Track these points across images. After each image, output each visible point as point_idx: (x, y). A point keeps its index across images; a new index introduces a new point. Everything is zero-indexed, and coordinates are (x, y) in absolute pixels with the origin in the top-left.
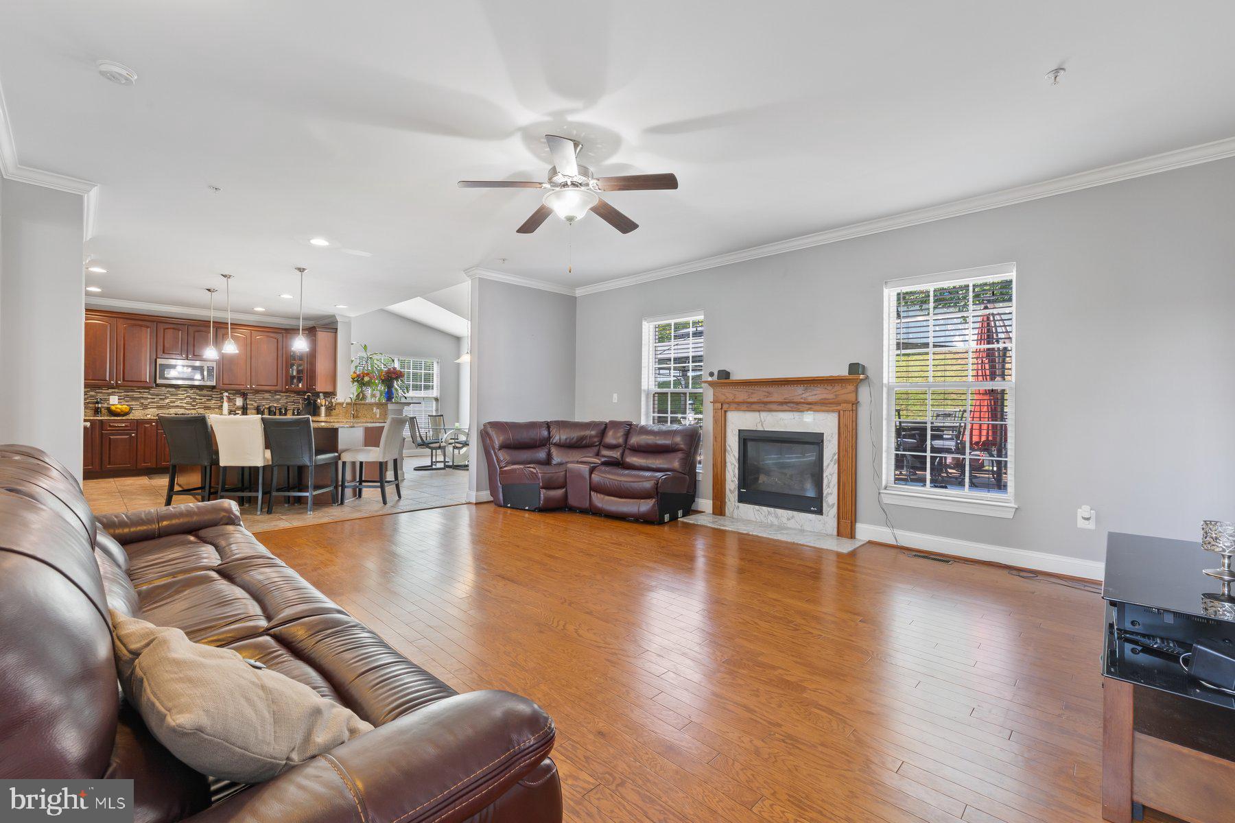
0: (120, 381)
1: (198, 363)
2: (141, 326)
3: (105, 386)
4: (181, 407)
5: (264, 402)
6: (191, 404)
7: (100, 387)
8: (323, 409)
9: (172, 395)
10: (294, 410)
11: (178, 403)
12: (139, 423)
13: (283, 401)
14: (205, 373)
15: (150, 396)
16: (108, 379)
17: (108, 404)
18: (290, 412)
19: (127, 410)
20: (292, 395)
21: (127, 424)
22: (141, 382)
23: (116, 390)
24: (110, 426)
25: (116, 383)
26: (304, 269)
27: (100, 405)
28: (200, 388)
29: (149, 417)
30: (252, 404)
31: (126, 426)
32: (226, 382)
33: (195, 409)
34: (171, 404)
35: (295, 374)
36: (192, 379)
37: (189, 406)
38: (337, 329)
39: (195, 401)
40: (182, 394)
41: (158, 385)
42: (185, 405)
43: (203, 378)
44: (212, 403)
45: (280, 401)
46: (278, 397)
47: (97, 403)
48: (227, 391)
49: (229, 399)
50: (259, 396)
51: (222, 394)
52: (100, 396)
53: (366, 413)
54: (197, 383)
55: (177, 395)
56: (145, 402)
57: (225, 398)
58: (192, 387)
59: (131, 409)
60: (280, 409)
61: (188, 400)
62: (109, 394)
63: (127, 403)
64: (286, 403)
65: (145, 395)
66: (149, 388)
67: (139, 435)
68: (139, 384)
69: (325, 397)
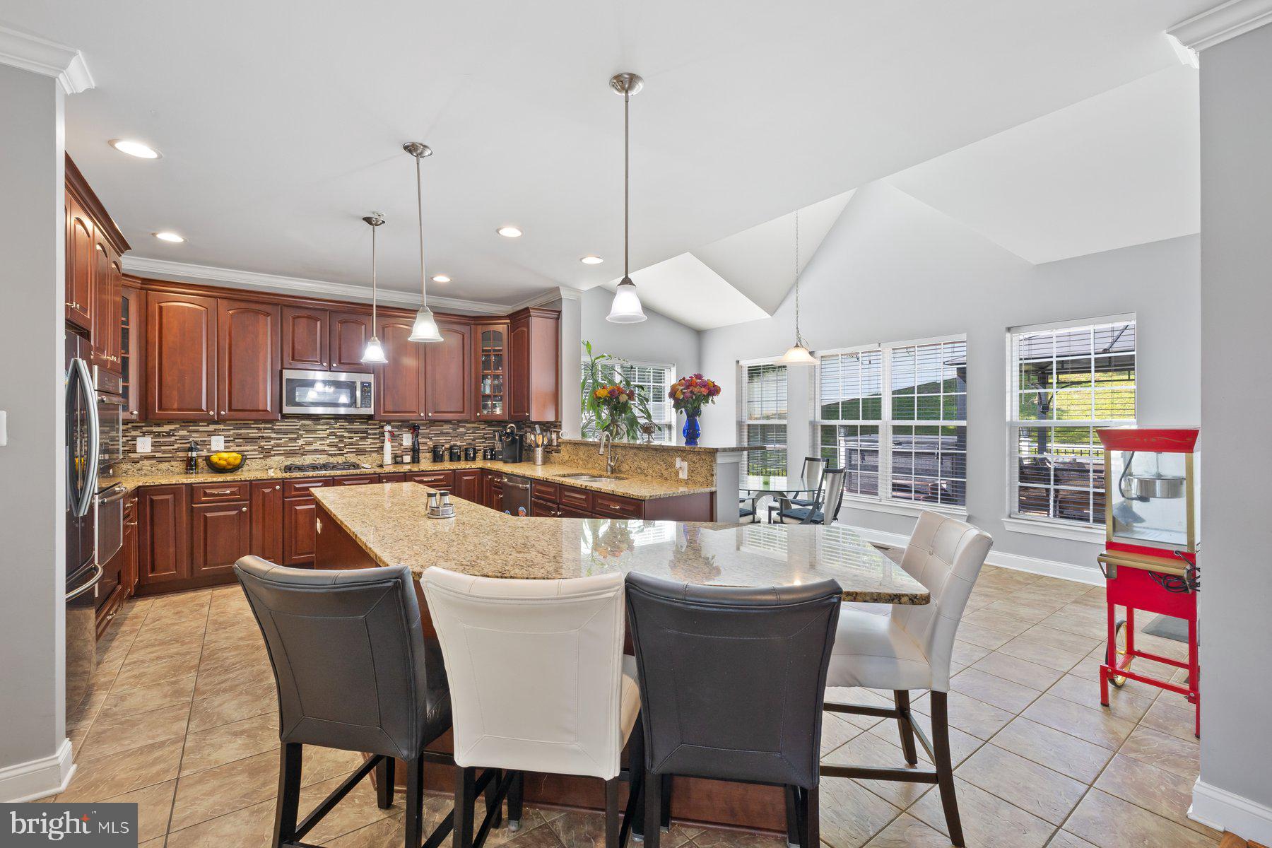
0: (225, 411)
1: (343, 377)
2: (257, 312)
3: (203, 421)
4: (323, 452)
5: (442, 440)
6: (336, 446)
7: (195, 422)
8: (539, 451)
9: (308, 432)
10: (485, 451)
11: (316, 446)
12: (253, 487)
13: (469, 437)
14: (358, 394)
15: (274, 435)
16: (204, 407)
17: (209, 451)
18: (480, 455)
19: (238, 461)
20: (482, 427)
21: (233, 489)
22: (259, 411)
23: (222, 427)
24: (206, 494)
25: (219, 414)
26: (633, 79)
27: (194, 454)
28: (349, 418)
29: (272, 474)
30: (426, 443)
31: (232, 493)
32: (390, 408)
33: (342, 454)
34: (307, 448)
35: (488, 391)
36: (336, 405)
37: (333, 450)
38: (560, 312)
39: (341, 441)
40: (323, 430)
41: (284, 417)
42: (327, 448)
43: (355, 402)
44: (368, 444)
45: (465, 437)
46: (462, 430)
47: (191, 449)
48: (389, 422)
49: (394, 437)
50: (435, 430)
51: (382, 427)
52: (196, 437)
53: (644, 465)
54: (342, 411)
55: (315, 431)
56: (267, 445)
57: (387, 434)
58: (337, 417)
59: (244, 459)
60: (467, 450)
61: (333, 439)
62: (210, 434)
63: (238, 449)
64: (474, 440)
65: (267, 433)
66: (272, 421)
67: (253, 510)
68: (254, 415)
69: (542, 430)
